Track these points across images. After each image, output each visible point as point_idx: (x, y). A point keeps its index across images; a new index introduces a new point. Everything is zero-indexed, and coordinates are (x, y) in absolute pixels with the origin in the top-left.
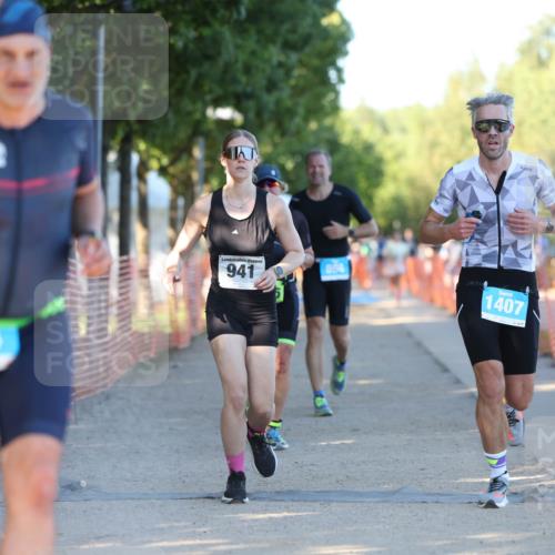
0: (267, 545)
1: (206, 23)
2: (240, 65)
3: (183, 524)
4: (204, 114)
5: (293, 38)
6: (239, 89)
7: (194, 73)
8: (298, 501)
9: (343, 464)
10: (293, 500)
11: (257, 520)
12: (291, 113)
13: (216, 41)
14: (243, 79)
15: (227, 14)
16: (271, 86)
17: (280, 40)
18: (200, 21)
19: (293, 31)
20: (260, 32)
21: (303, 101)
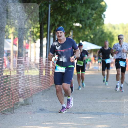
0: (86, 124)
1: (74, 4)
2: (81, 14)
3: (67, 119)
4: (73, 25)
5: (94, 7)
6: (81, 19)
7: (70, 15)
8: (93, 114)
9: (104, 106)
10: (92, 114)
11: (84, 119)
12: (93, 24)
13: (76, 8)
14: (82, 17)
15: (79, 2)
16: (88, 18)
17: (91, 8)
18: (72, 3)
19: (94, 6)
20: (86, 6)
21: (95, 22)
